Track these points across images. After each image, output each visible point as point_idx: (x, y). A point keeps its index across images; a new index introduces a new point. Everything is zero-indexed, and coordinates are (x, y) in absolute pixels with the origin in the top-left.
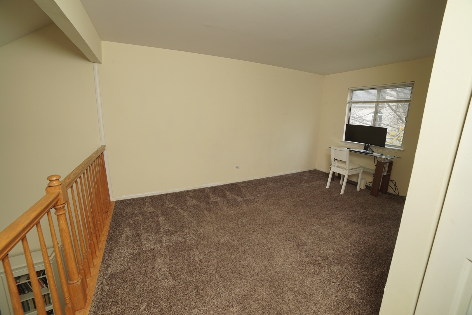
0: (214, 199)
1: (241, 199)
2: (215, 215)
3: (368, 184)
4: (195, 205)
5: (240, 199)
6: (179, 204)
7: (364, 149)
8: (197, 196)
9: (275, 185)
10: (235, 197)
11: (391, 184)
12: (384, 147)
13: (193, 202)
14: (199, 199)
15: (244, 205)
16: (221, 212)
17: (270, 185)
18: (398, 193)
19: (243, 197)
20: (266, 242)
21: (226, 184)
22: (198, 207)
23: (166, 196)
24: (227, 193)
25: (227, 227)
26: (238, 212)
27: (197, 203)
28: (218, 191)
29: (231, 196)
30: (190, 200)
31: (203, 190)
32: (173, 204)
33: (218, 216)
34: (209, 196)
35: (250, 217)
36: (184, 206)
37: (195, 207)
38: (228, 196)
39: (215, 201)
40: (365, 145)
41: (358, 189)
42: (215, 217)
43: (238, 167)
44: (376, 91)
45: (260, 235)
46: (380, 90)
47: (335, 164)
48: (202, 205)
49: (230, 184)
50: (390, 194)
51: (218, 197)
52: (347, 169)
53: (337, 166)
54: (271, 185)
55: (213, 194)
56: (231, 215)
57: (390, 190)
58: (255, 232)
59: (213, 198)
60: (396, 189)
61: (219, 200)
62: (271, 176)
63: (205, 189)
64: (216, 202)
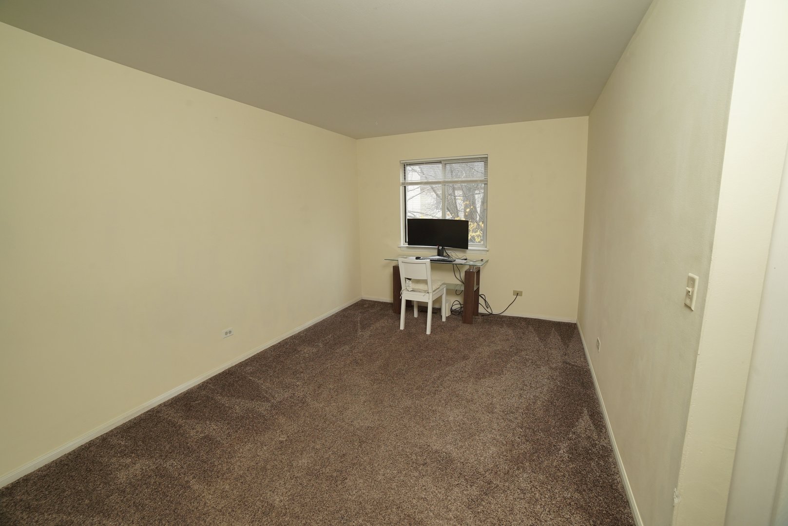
0: (197, 432)
1: (267, 405)
2: (226, 479)
3: (454, 308)
4: (150, 477)
5: (263, 408)
6: (87, 501)
7: (439, 255)
8: (143, 442)
9: (315, 350)
10: (249, 404)
11: (481, 301)
12: (468, 249)
13: (138, 466)
14: (155, 449)
15: (282, 420)
16: (239, 464)
17: (305, 351)
18: (490, 312)
19: (268, 400)
20: (386, 494)
21: (211, 379)
22: (162, 476)
23: (10, 494)
24: (224, 400)
25: (277, 502)
26: (279, 446)
27: (153, 467)
28: (199, 404)
29: (239, 406)
30: (127, 466)
31: (152, 417)
32: (58, 512)
33: (236, 479)
34: (180, 426)
35: (312, 445)
36: (108, 497)
37: (153, 481)
38: (230, 408)
39: (205, 437)
40: (438, 248)
41: (444, 319)
42: (227, 487)
43: (230, 332)
44: (440, 165)
45: (362, 481)
46: (445, 164)
47: (408, 286)
48: (172, 465)
49: (220, 374)
50: (483, 315)
51: (208, 422)
52: (429, 291)
53: (411, 289)
54: (307, 351)
55: (187, 418)
56: (267, 461)
57: (481, 310)
58: (346, 481)
59: (195, 430)
60: (488, 306)
61: (213, 428)
62: (297, 332)
63: (158, 412)
64: (208, 438)
